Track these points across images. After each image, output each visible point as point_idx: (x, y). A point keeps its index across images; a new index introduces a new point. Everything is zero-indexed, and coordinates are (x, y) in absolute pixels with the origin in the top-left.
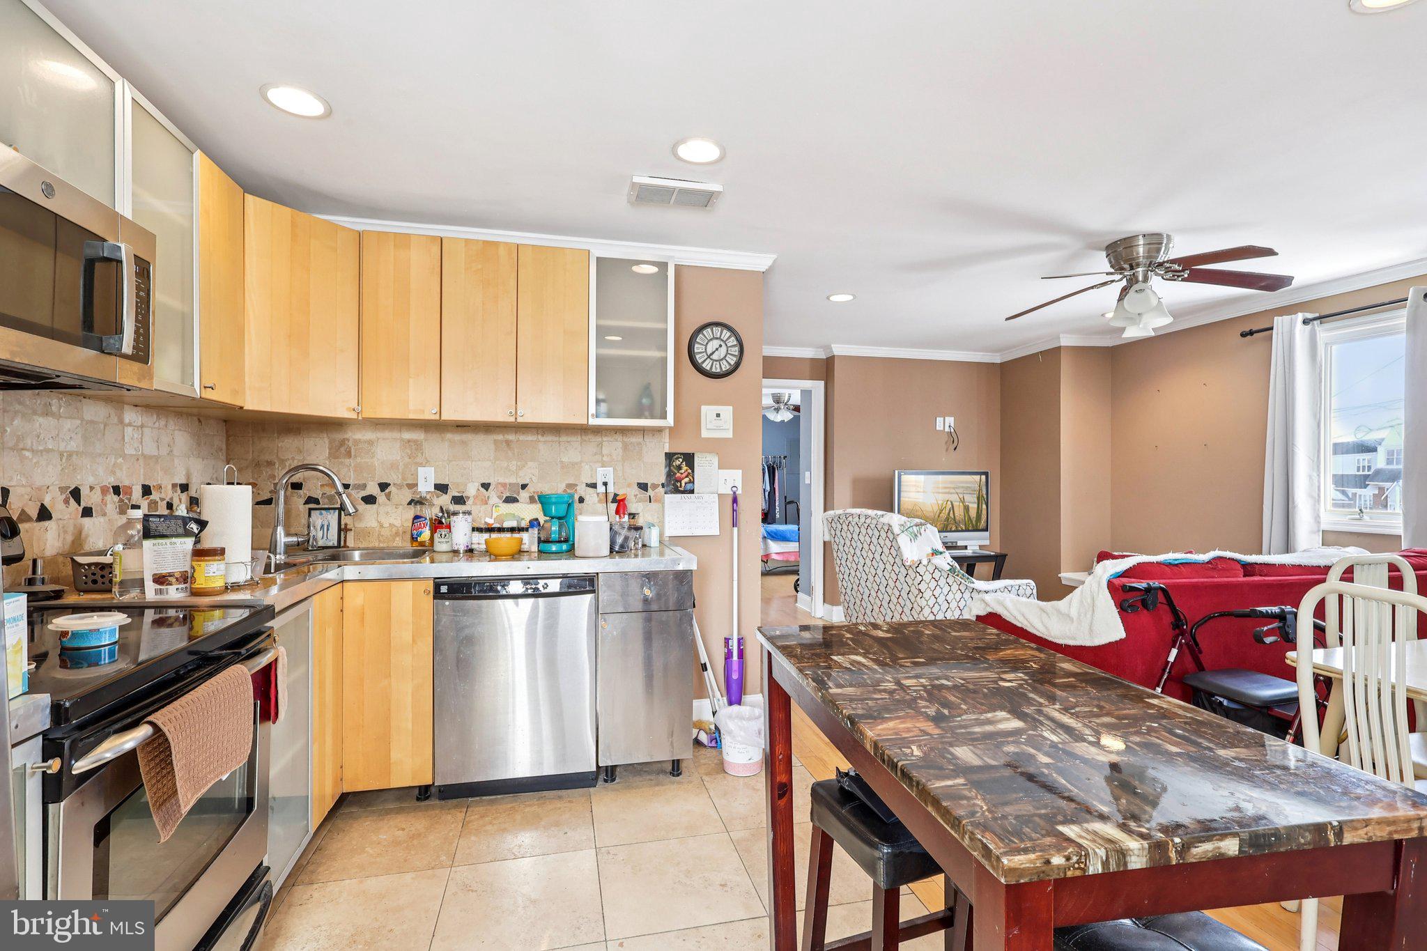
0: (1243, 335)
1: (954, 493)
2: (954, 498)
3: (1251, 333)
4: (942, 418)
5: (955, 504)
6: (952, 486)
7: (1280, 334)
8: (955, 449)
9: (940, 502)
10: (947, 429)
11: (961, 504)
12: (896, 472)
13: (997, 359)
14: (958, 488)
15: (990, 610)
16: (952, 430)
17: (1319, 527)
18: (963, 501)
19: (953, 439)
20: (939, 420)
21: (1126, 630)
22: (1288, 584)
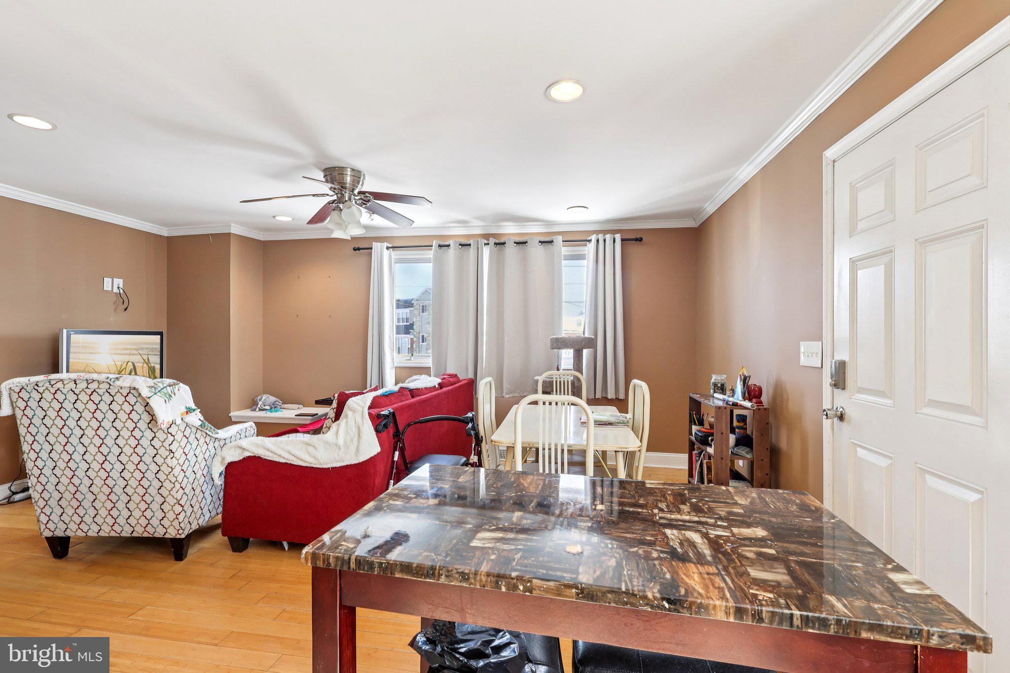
0: (355, 249)
1: (136, 354)
2: (137, 359)
3: (359, 249)
4: (110, 280)
5: (137, 365)
6: (134, 347)
7: (376, 254)
8: (126, 310)
9: (119, 364)
10: (116, 290)
11: (145, 365)
12: (65, 331)
13: (165, 232)
14: (142, 349)
15: (247, 454)
16: (121, 292)
17: (394, 365)
18: (147, 362)
19: (123, 300)
20: (107, 282)
21: (381, 445)
22: (429, 399)
